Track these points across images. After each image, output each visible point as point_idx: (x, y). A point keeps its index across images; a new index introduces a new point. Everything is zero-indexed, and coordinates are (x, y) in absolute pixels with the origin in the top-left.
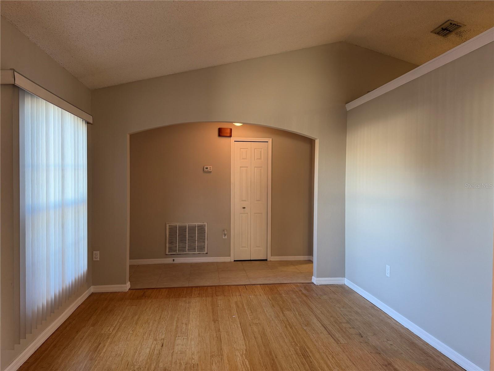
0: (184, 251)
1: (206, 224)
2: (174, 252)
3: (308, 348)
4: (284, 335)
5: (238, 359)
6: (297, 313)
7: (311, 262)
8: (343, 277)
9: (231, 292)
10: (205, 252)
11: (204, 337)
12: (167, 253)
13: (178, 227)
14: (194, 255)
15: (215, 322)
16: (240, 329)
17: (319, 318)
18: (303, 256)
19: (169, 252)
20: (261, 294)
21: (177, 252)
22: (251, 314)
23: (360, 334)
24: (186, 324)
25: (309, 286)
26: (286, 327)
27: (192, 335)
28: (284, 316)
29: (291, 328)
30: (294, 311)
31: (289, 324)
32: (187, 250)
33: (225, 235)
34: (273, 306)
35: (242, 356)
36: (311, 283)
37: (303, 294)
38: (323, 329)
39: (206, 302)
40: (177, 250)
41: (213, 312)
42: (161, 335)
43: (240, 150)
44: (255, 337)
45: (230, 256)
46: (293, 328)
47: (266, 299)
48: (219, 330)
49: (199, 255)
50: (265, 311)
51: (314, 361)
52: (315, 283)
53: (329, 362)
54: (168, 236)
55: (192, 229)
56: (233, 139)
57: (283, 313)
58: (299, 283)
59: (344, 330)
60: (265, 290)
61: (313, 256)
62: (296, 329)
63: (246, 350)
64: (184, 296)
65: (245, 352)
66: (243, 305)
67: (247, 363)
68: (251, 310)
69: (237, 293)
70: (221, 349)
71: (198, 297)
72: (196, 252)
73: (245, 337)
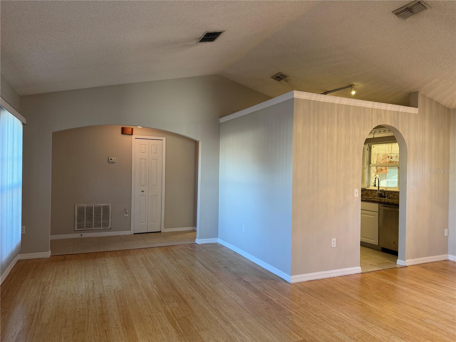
0: (90, 227)
1: (110, 205)
2: (82, 228)
3: (194, 276)
4: (177, 272)
5: (149, 285)
6: (186, 260)
7: (195, 231)
8: (217, 238)
9: (135, 253)
10: (109, 228)
11: (123, 277)
12: (76, 229)
13: (85, 207)
14: (100, 231)
15: (128, 270)
16: (147, 271)
17: (200, 261)
18: (189, 227)
19: (77, 228)
20: (159, 252)
21: (85, 228)
22: (153, 263)
23: (226, 267)
24: (107, 272)
25: (194, 246)
26: (179, 268)
27: (113, 277)
28: (177, 262)
29: (182, 268)
30: (184, 259)
31: (181, 266)
32: (93, 226)
33: (126, 213)
34: (169, 258)
35: (151, 284)
36: (195, 243)
37: (189, 250)
38: (203, 266)
39: (118, 260)
40: (85, 227)
41: (125, 264)
42: (90, 279)
43: (140, 145)
44: (158, 274)
45: (131, 230)
46: (183, 268)
47: (163, 255)
48: (132, 273)
49: (104, 230)
50: (163, 261)
51: (197, 281)
52: (198, 243)
53: (206, 281)
54: (76, 215)
55: (98, 209)
56: (134, 137)
57: (176, 261)
58: (186, 244)
59: (216, 266)
60: (161, 250)
61: (196, 227)
62: (185, 268)
63: (153, 281)
64: (99, 257)
65: (152, 282)
66: (147, 259)
67: (155, 287)
68: (153, 261)
69: (140, 253)
70: (136, 282)
71: (110, 257)
72: (102, 228)
73: (152, 275)
